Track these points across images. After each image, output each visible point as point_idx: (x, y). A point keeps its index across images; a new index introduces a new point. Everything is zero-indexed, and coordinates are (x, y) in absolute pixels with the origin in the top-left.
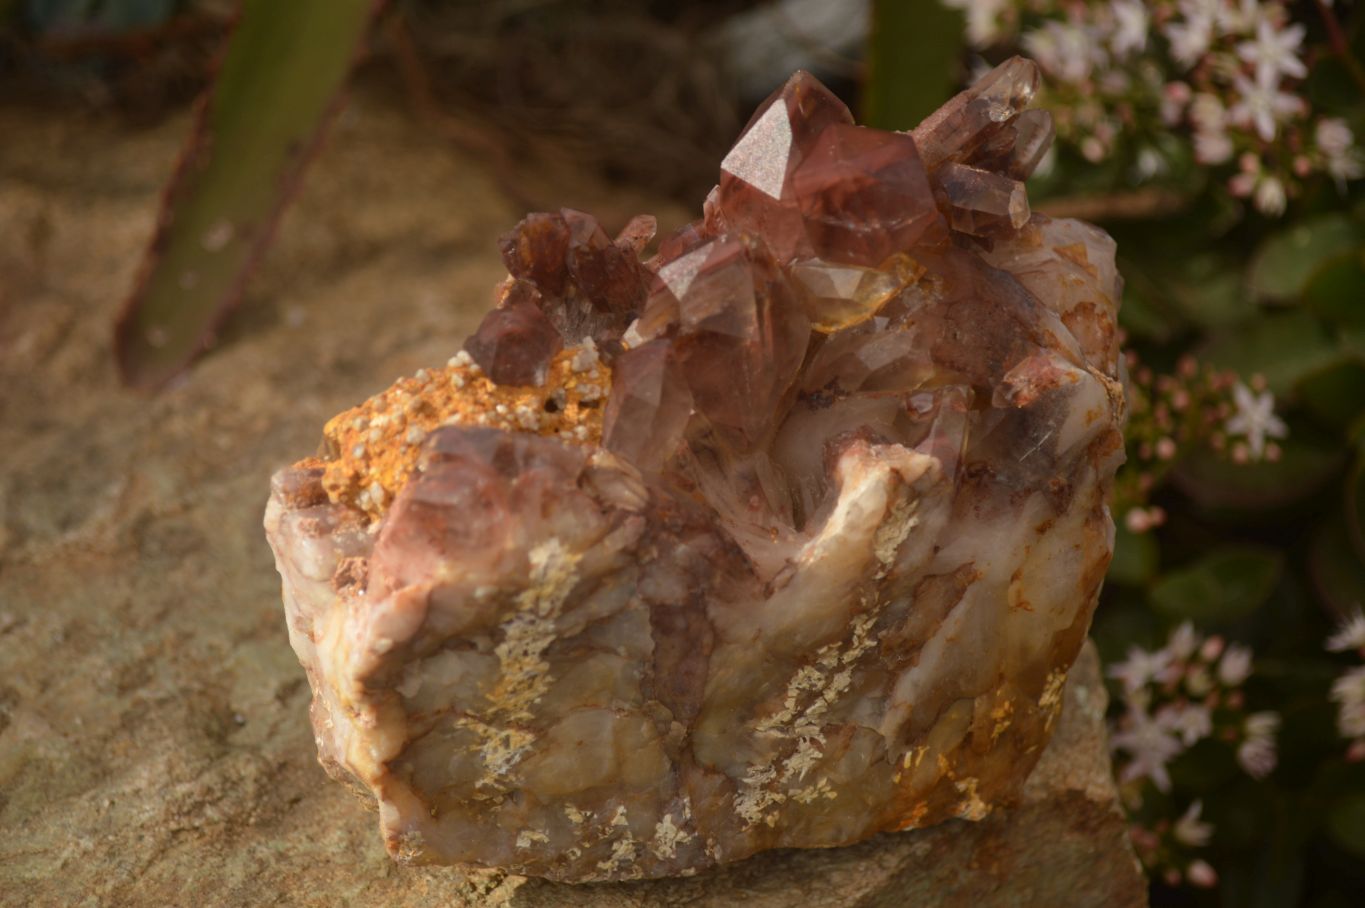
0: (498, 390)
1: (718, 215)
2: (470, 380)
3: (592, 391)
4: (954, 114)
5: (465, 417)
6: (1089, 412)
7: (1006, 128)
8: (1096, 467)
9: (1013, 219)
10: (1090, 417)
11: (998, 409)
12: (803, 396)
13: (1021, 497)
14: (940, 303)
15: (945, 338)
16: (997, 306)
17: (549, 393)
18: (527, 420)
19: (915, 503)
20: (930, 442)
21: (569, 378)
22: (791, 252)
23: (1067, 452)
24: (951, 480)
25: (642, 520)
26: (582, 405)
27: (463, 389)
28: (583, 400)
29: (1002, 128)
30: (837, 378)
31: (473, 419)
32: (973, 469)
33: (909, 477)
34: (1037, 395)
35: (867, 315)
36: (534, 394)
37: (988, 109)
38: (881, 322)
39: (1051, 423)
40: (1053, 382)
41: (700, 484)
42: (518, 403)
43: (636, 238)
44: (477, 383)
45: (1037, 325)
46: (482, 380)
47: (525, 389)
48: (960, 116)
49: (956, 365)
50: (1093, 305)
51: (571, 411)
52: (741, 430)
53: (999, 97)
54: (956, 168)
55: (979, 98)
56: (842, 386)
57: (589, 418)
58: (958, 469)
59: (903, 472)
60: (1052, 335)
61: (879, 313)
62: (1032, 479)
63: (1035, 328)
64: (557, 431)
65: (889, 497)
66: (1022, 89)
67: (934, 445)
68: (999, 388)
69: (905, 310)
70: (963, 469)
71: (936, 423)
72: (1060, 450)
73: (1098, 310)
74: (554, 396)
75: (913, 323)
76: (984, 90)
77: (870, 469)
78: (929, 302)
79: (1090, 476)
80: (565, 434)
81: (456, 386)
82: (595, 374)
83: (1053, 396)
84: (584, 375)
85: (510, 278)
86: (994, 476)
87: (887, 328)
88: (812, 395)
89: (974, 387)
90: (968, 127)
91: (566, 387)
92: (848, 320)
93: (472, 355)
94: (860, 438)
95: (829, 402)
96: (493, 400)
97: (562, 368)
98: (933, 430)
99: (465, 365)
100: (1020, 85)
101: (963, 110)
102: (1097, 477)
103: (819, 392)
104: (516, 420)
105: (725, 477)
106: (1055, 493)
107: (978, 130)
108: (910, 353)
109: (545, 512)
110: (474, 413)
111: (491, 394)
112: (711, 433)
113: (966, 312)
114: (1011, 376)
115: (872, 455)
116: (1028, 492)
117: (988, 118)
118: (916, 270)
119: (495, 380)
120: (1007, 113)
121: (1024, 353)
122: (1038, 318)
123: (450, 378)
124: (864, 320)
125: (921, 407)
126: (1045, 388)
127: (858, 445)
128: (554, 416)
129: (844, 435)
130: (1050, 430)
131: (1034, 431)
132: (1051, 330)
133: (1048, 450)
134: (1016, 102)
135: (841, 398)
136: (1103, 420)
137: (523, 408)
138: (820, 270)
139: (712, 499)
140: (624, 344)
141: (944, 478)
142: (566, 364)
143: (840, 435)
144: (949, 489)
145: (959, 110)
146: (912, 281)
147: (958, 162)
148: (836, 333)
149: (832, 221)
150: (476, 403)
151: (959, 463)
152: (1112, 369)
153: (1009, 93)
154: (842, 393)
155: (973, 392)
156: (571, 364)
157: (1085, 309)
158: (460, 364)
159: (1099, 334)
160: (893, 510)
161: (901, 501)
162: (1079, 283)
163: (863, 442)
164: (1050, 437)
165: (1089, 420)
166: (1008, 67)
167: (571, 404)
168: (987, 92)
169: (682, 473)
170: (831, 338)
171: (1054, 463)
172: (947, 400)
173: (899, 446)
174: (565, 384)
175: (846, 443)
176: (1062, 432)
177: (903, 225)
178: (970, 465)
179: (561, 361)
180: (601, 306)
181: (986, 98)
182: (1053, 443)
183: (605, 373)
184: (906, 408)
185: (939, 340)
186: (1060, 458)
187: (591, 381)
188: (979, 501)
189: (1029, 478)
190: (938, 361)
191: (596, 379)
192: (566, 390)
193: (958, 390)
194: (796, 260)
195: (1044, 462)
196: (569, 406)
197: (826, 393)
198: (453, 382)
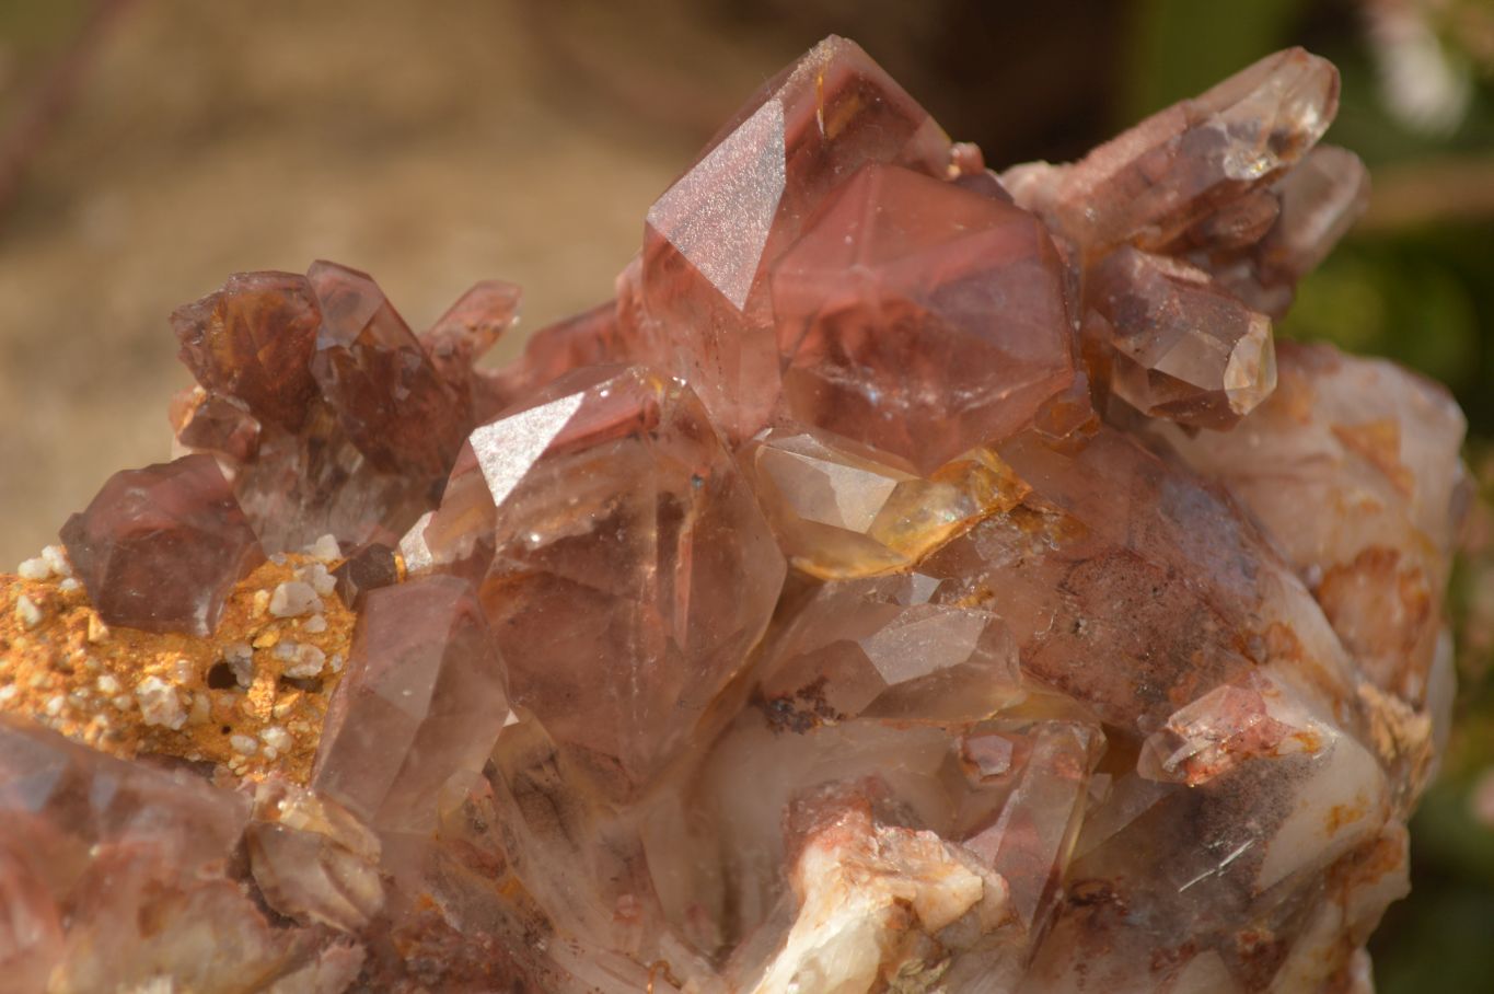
0: (112, 636)
1: (639, 307)
2: (54, 609)
3: (306, 659)
4: (1153, 152)
5: (23, 697)
6: (1336, 810)
7: (1257, 192)
8: (1343, 903)
9: (1232, 399)
10: (1336, 818)
11: (1149, 782)
12: (757, 699)
13: (1172, 960)
14: (1051, 558)
15: (1056, 629)
16: (1171, 576)
17: (219, 653)
18: (159, 710)
19: (940, 968)
20: (994, 835)
21: (265, 628)
22: (764, 412)
23: (1279, 884)
24: (1028, 922)
25: (359, 951)
26: (285, 683)
27: (35, 630)
28: (287, 674)
29: (1249, 192)
30: (823, 681)
31: (37, 704)
32: (1082, 893)
33: (932, 919)
34: (1230, 766)
35: (899, 566)
36: (186, 652)
37: (1224, 151)
38: (924, 585)
39: (1252, 824)
40: (1265, 747)
41: (516, 863)
42: (149, 669)
43: (474, 329)
44: (69, 620)
45: (1253, 616)
46: (83, 611)
47: (170, 639)
48: (1164, 158)
49: (1071, 684)
50: (1394, 555)
51: (260, 695)
52: (616, 760)
53: (1250, 128)
54: (1139, 263)
55: (1209, 125)
56: (832, 697)
57: (297, 711)
58: (1047, 896)
59: (919, 907)
60: (1288, 633)
61: (922, 566)
62: (1200, 929)
63: (1249, 624)
64: (227, 730)
65: (885, 954)
66: (1302, 112)
67: (1003, 843)
68: (1154, 740)
69: (979, 566)
70: (1059, 895)
71: (1015, 797)
72: (1264, 880)
73: (1403, 564)
74: (230, 658)
75: (990, 594)
76: (1223, 109)
77: (855, 891)
78: (1028, 554)
79: (1329, 919)
80: (240, 741)
81: (24, 620)
82: (318, 624)
83: (1264, 774)
84: (295, 623)
85: (199, 390)
86: (1122, 912)
87: (935, 599)
88: (775, 702)
89: (1106, 728)
90: (1177, 182)
91: (256, 645)
92: (863, 566)
93: (70, 558)
94: (856, 808)
95: (805, 723)
96: (91, 663)
97: (251, 605)
98: (1006, 810)
99: (54, 577)
100: (1296, 106)
101: (1172, 146)
102: (1344, 920)
103: (788, 699)
104: (136, 707)
105: (576, 848)
106: (1245, 956)
107: (1197, 191)
108: (974, 657)
109: (148, 922)
110: (41, 689)
111: (90, 646)
112: (552, 759)
113: (1105, 583)
114: (1183, 718)
115: (871, 850)
116: (1189, 951)
117: (1220, 169)
118: (1010, 488)
119: (106, 617)
120: (1262, 164)
121: (1217, 673)
122: (1260, 599)
123: (15, 601)
124: (893, 572)
125: (989, 762)
126: (1248, 755)
127: (848, 824)
128: (225, 699)
129: (829, 790)
130: (1247, 839)
131: (1216, 837)
132: (1285, 623)
133: (1241, 877)
134: (1281, 142)
135: (828, 722)
136: (1367, 823)
137: (156, 684)
138: (812, 462)
139: (540, 889)
140: (398, 559)
141: (1011, 917)
142: (261, 596)
143: (821, 787)
144: (1020, 940)
145: (1164, 146)
146: (999, 509)
147: (1148, 251)
148: (841, 583)
149: (839, 377)
150: (56, 665)
151: (1052, 884)
152: (1413, 687)
153: (1270, 121)
154: (829, 712)
155: (1102, 738)
156: (270, 600)
157: (1376, 561)
158: (44, 576)
159: (1398, 615)
160: (893, 980)
161: (911, 964)
162: (1369, 508)
163: (861, 817)
164: (1246, 854)
165: (1336, 823)
166: (1275, 68)
167: (264, 679)
168: (1227, 114)
169: (478, 842)
170: (829, 591)
171: (1250, 901)
172: (1045, 751)
173: (930, 836)
174: (253, 639)
175: (827, 812)
176: (1272, 844)
177: (988, 399)
178: (1077, 884)
179: (252, 590)
180: (381, 461)
181: (1222, 127)
182: (1250, 864)
183: (341, 623)
184: (961, 754)
185: (1040, 635)
186: (1262, 895)
187: (308, 637)
188: (1088, 955)
189: (1195, 924)
190: (1035, 670)
191: (322, 635)
192: (255, 649)
193: (1072, 734)
194: (770, 431)
195: (1231, 899)
196: (257, 683)
197: (800, 705)
198: (18, 613)
